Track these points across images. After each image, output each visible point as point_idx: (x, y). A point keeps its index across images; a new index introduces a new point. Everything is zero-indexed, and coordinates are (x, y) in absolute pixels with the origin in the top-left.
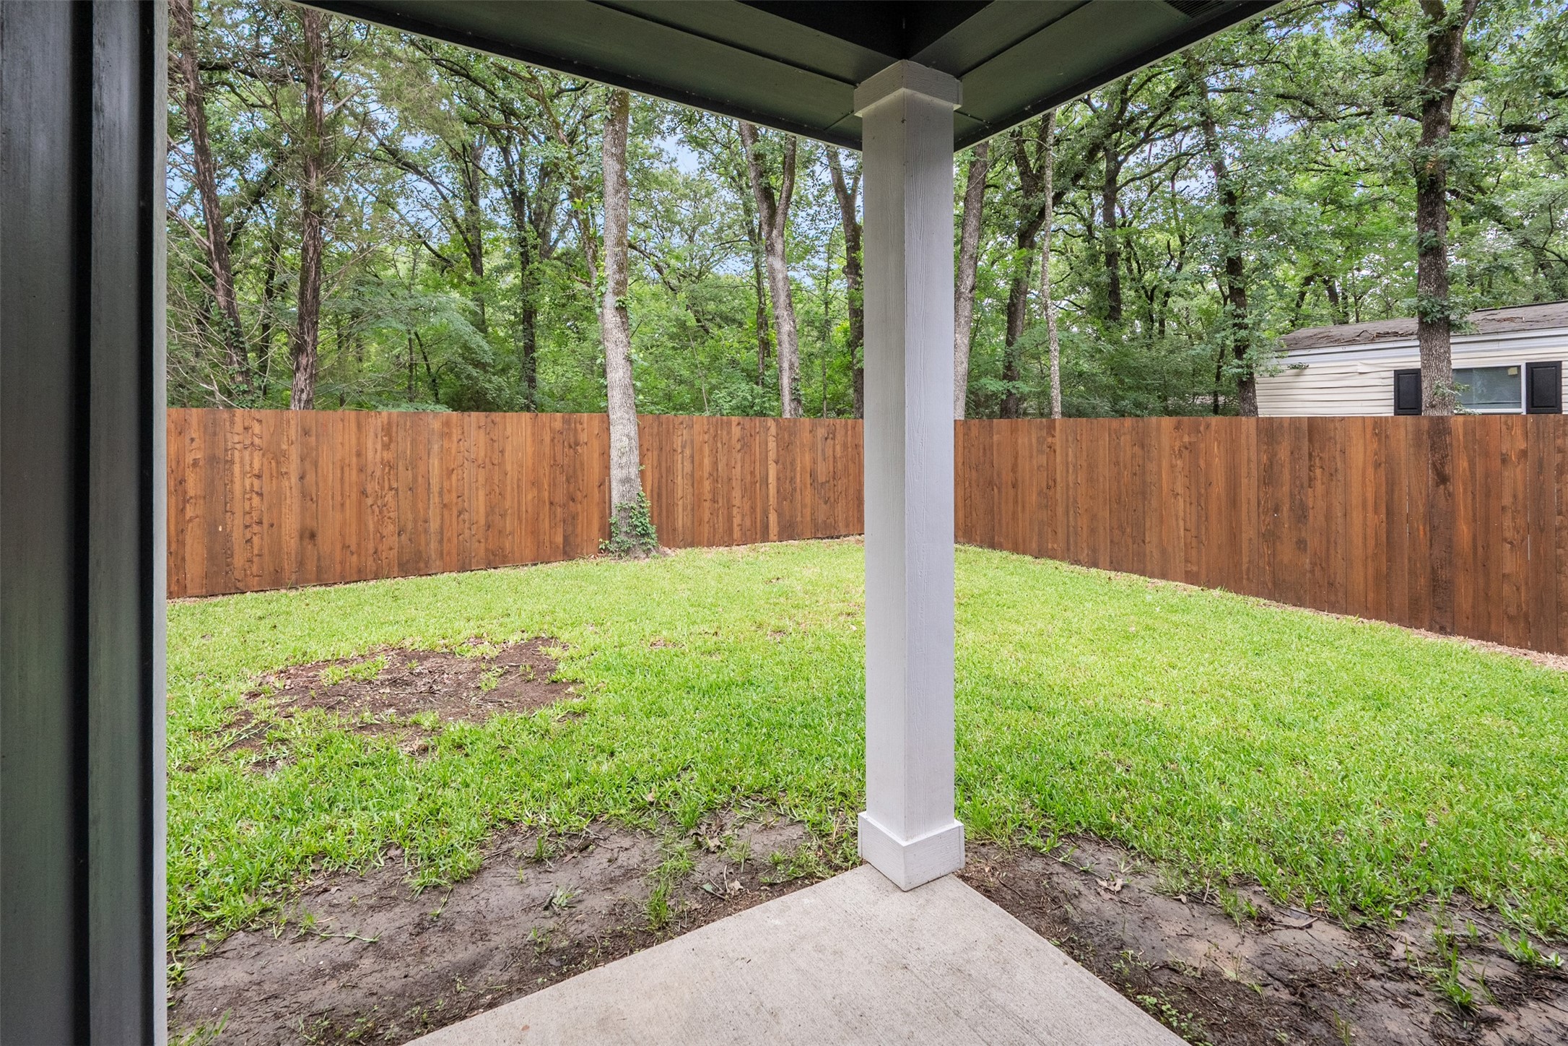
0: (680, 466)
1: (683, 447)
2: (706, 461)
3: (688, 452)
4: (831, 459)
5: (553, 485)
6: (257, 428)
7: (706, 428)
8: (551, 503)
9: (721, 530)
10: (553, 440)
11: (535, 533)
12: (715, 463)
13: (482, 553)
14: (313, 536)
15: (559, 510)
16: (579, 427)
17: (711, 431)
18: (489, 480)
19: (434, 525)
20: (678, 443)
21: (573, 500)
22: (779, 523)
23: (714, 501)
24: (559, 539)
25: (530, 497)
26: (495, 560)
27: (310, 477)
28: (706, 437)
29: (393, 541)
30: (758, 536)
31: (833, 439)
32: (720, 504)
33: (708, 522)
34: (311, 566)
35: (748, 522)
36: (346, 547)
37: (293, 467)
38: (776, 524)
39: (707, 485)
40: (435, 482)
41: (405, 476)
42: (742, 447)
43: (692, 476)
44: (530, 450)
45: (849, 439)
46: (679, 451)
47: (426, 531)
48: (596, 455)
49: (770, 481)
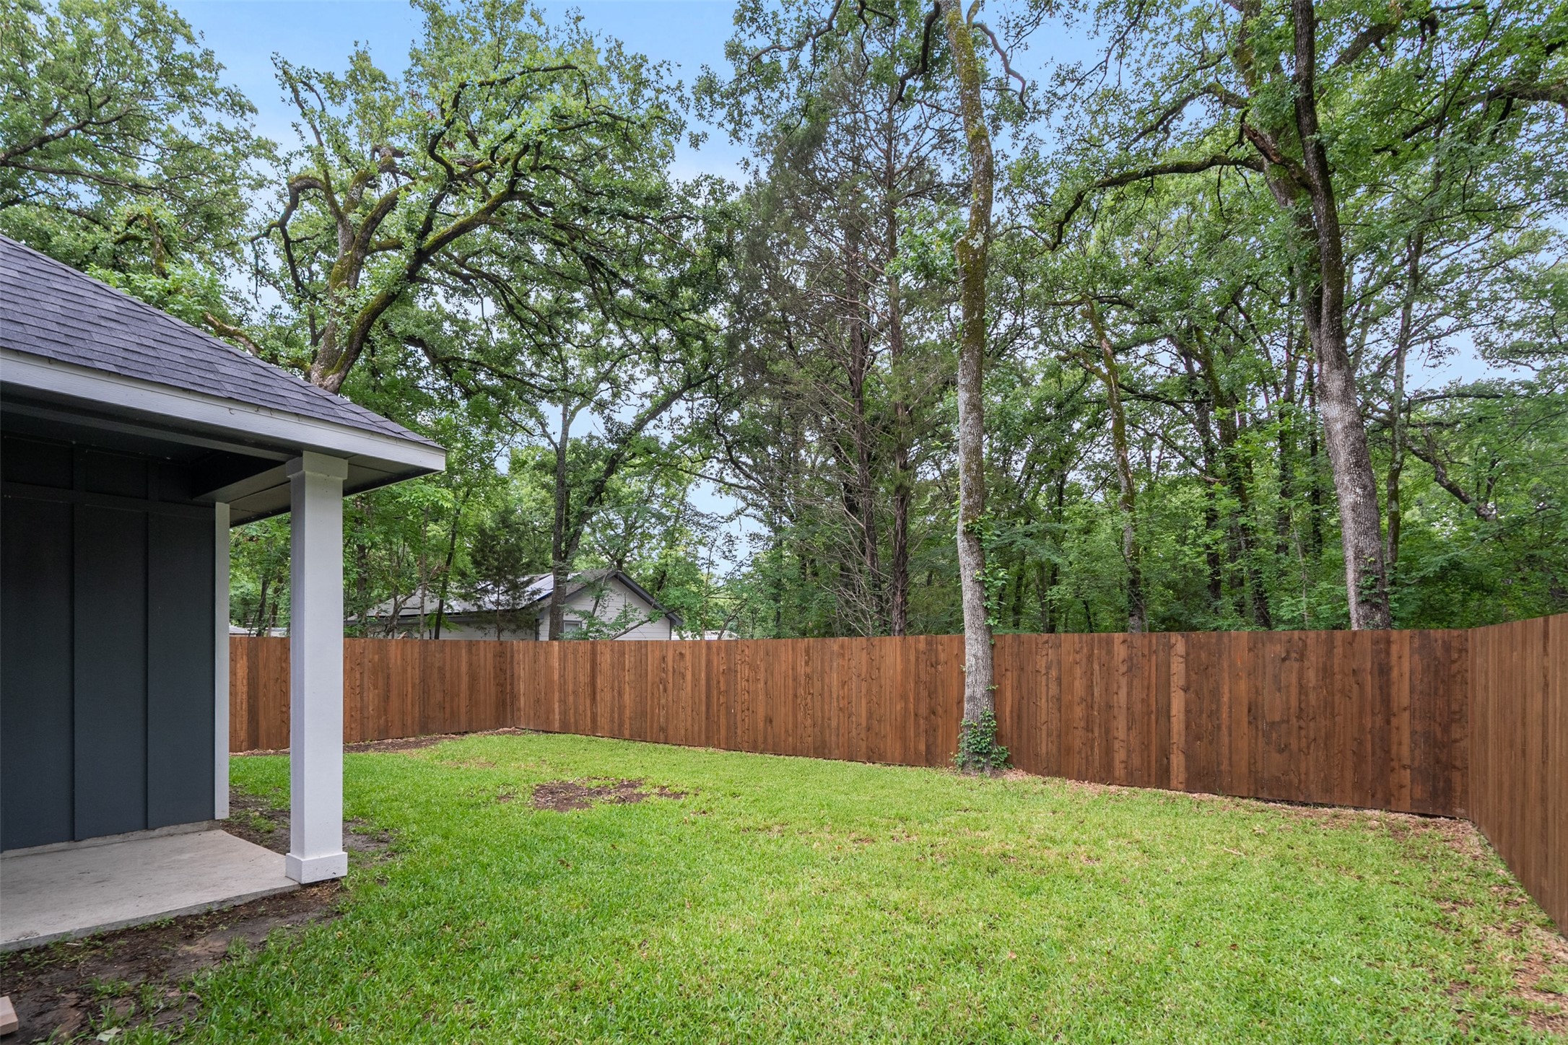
0: (1044, 689)
1: (1048, 668)
2: (1077, 684)
3: (1054, 673)
4: (1294, 691)
5: (917, 699)
6: (747, 652)
7: (1077, 647)
8: (916, 715)
9: (1097, 764)
10: (917, 659)
11: (904, 739)
12: (1090, 687)
13: (864, 749)
14: (771, 721)
15: (922, 721)
16: (940, 648)
17: (1085, 650)
18: (869, 691)
19: (834, 723)
20: (1042, 663)
21: (934, 713)
22: (1187, 768)
23: (1088, 729)
24: (922, 747)
25: (898, 708)
26: (873, 756)
27: (770, 683)
28: (1078, 657)
29: (810, 730)
30: (1153, 779)
31: (1302, 657)
32: (1097, 734)
33: (1079, 752)
34: (770, 741)
35: (1136, 761)
36: (787, 731)
37: (762, 676)
38: (1182, 769)
39: (1079, 711)
40: (834, 689)
41: (818, 685)
42: (1130, 670)
43: (1059, 700)
44: (899, 668)
45: (1337, 661)
46: (1044, 671)
47: (829, 726)
48: (955, 674)
49: (1174, 712)
